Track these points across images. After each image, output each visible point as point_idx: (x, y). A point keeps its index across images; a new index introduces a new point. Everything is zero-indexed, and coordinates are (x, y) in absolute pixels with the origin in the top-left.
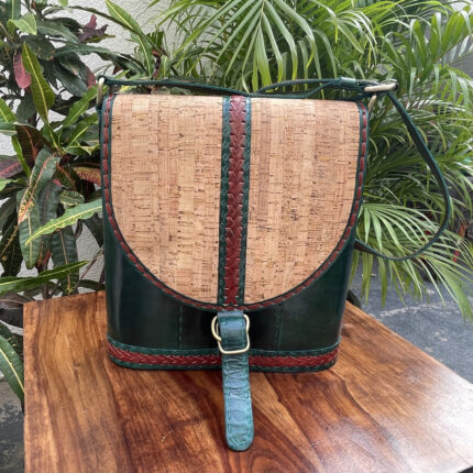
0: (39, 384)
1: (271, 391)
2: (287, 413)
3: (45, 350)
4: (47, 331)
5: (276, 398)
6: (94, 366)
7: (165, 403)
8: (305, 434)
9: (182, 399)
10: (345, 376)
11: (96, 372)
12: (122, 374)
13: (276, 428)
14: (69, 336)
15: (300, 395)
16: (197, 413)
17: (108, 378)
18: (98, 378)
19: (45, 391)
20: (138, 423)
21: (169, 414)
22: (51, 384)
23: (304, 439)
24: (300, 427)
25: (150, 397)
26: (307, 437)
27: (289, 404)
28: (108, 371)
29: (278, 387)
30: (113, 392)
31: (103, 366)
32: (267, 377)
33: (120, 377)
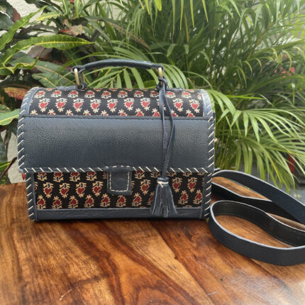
1: (169, 251)
2: (183, 268)
5: (173, 255)
7: (68, 266)
8: (201, 285)
9: (85, 262)
11: (5, 243)
12: (28, 244)
13: (173, 281)
15: (195, 253)
16: (97, 273)
18: (6, 248)
20: (39, 284)
21: (69, 275)
23: (200, 290)
24: (196, 279)
25: (53, 262)
26: (203, 288)
27: (185, 260)
28: (16, 242)
29: (175, 247)
30: (18, 259)
31: (12, 238)
32: (164, 239)
33: (27, 246)
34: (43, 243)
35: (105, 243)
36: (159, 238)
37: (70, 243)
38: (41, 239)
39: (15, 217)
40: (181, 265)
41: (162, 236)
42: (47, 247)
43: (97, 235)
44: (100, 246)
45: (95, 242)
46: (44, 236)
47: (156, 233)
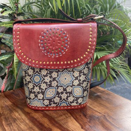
1: (78, 125)
5: (80, 127)
10: (105, 114)
12: (11, 127)
27: (86, 129)
28: (5, 127)
29: (80, 122)
31: (3, 125)
32: (74, 118)
33: (11, 129)
34: (18, 126)
35: (48, 123)
36: (72, 117)
37: (31, 124)
38: (17, 124)
42: (21, 128)
43: (43, 119)
44: (46, 125)
45: (43, 123)
46: (18, 122)
47: (70, 115)
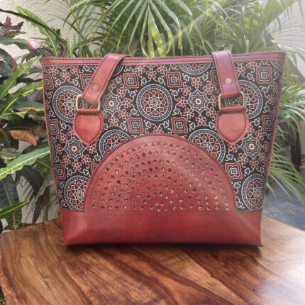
0: (18, 297)
1: (204, 271)
2: (221, 284)
3: (14, 271)
4: (11, 257)
5: (209, 275)
6: (60, 276)
7: (127, 293)
8: (241, 296)
9: (139, 288)
11: (63, 280)
12: (84, 277)
13: (217, 296)
14: (31, 257)
15: (226, 270)
16: (154, 296)
17: (75, 283)
18: (66, 284)
19: (25, 301)
21: (133, 301)
22: (28, 294)
23: (241, 300)
24: (235, 292)
25: (113, 291)
27: (220, 277)
28: (72, 278)
29: (208, 267)
30: (82, 292)
31: (67, 275)
32: (196, 261)
33: (84, 280)
34: (96, 276)
35: (149, 270)
36: (192, 260)
37: (118, 272)
38: (93, 273)
39: (59, 255)
40: (218, 282)
41: (194, 259)
42: (101, 278)
43: (139, 263)
44: (146, 273)
45: (140, 270)
46: (95, 269)
47: (187, 256)
